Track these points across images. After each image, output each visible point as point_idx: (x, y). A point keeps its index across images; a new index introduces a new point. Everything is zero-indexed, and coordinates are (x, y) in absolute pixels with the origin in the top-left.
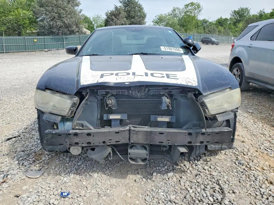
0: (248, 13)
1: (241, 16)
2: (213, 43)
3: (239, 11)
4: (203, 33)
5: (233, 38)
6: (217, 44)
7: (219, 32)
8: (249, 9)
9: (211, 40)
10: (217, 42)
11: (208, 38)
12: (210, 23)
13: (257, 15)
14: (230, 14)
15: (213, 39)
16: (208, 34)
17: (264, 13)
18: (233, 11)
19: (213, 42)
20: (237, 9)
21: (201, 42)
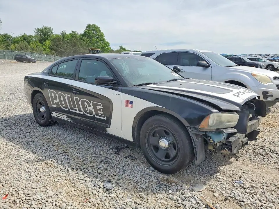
0: (51, 32)
1: (45, 34)
2: (29, 61)
3: (42, 29)
4: (14, 50)
5: (45, 56)
6: (34, 62)
7: (32, 49)
8: (51, 29)
9: (27, 57)
10: (33, 60)
11: (23, 56)
12: (14, 39)
13: (60, 35)
14: (34, 31)
15: (29, 57)
16: (20, 51)
17: (65, 34)
18: (36, 29)
19: (29, 59)
20: (40, 28)
21: (15, 59)
